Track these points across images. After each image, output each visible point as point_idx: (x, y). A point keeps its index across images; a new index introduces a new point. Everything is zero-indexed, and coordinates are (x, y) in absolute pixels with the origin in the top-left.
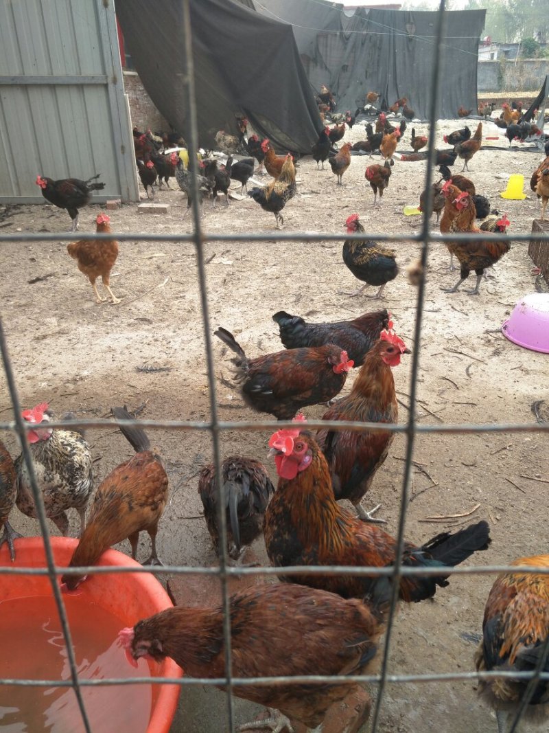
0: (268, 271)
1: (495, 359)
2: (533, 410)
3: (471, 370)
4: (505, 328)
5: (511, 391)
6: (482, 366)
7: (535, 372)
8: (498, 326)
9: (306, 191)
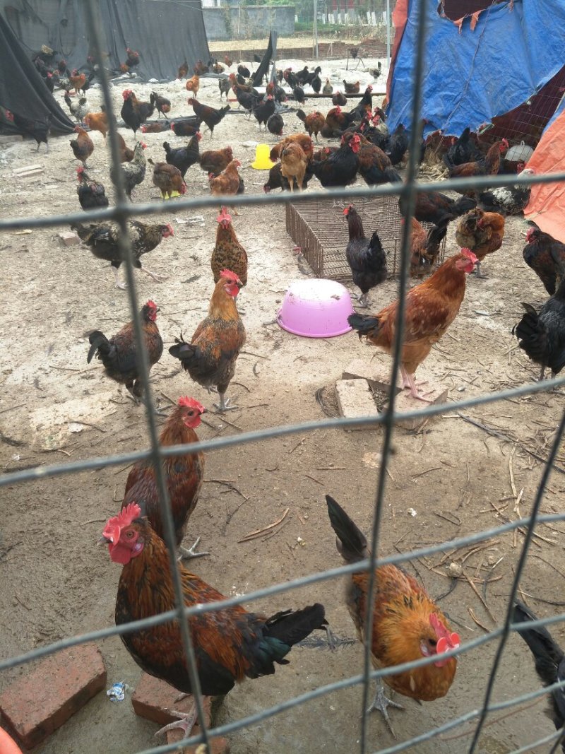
0: (26, 288)
1: (276, 353)
2: (317, 398)
3: (258, 369)
4: (280, 318)
5: (295, 384)
6: (267, 363)
7: (313, 359)
8: (274, 316)
9: (50, 181)
